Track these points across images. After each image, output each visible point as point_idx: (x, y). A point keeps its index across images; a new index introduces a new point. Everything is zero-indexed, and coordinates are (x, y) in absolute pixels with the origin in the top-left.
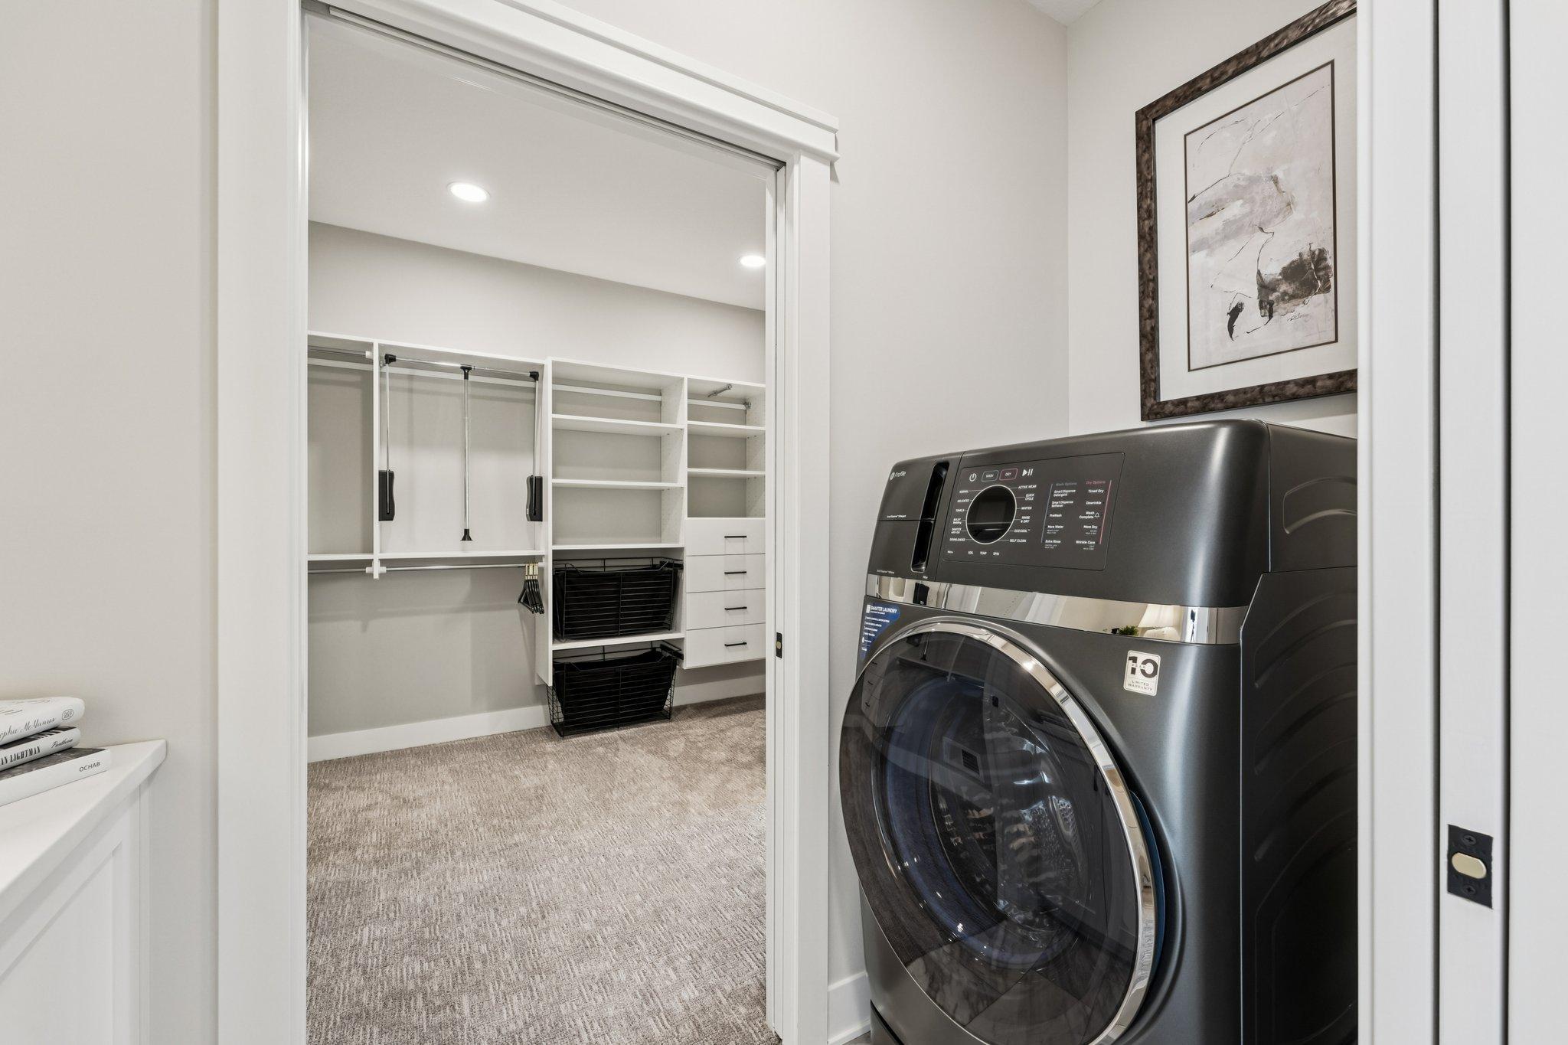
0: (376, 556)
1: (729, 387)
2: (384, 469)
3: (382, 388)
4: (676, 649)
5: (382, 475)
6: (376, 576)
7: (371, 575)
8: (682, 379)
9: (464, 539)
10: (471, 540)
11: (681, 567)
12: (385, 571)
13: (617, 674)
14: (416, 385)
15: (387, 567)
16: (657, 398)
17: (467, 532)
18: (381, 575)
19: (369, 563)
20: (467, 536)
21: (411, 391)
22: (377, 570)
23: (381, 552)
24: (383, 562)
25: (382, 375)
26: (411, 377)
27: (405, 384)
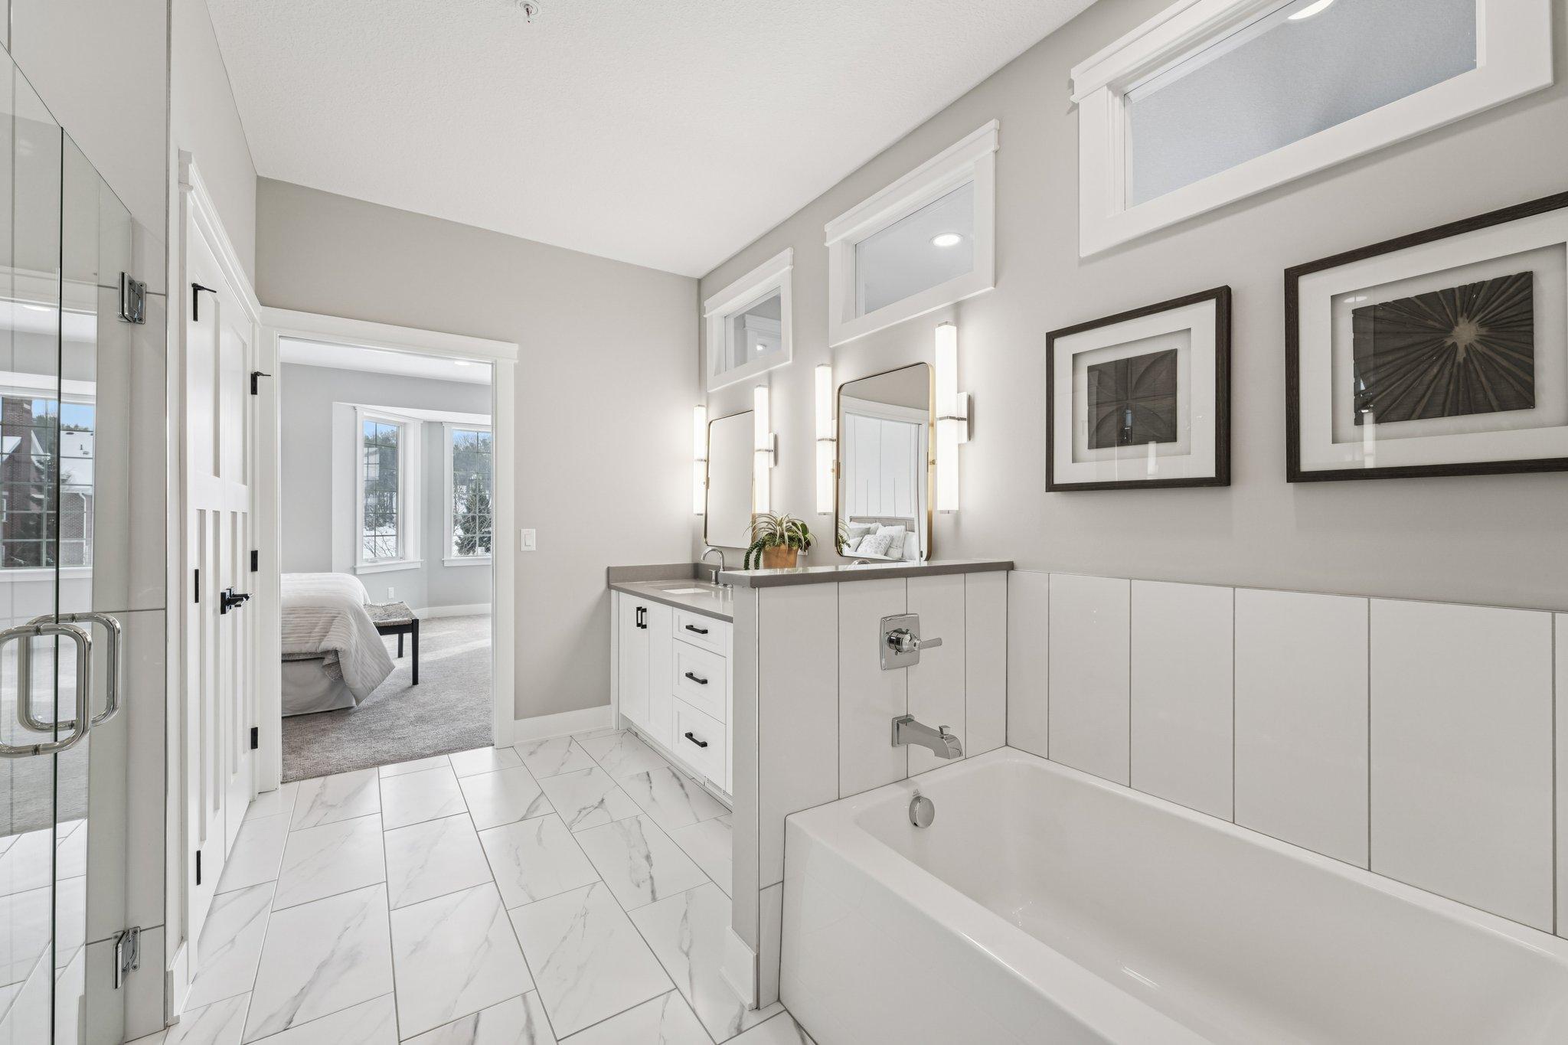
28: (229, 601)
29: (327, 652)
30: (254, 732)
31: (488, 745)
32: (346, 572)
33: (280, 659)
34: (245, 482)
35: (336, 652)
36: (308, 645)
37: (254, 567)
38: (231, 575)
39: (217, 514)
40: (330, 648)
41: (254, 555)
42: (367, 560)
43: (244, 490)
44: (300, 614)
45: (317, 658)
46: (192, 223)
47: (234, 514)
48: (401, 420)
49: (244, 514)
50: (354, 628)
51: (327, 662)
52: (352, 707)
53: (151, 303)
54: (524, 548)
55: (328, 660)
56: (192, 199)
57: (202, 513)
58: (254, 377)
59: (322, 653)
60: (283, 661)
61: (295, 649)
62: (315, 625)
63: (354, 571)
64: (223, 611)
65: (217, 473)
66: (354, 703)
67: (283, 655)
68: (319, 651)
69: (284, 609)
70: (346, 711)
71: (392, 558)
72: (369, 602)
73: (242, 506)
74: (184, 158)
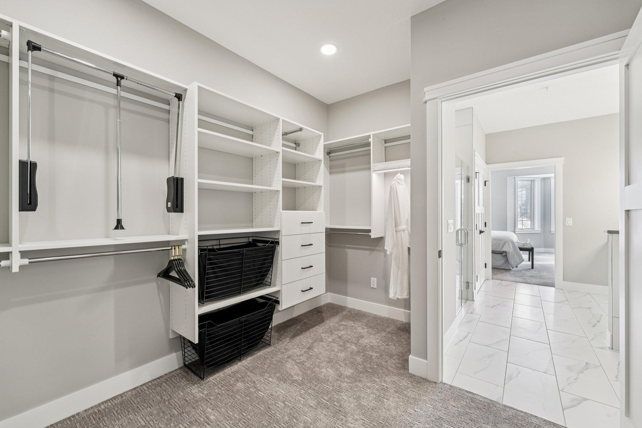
0: (16, 248)
1: (301, 129)
2: (25, 159)
3: (23, 83)
4: (275, 298)
5: (23, 164)
6: (15, 269)
7: (9, 268)
8: (278, 119)
9: (117, 228)
10: (123, 228)
11: (278, 243)
12: (28, 263)
13: (241, 322)
14: (57, 86)
15: (29, 259)
16: (251, 132)
17: (119, 221)
18: (21, 267)
19: (6, 256)
20: (119, 225)
21: (52, 90)
22: (16, 262)
23: (20, 242)
24: (24, 254)
25: (22, 69)
26: (52, 78)
27: (46, 83)
28: (481, 232)
29: (504, 252)
30: (486, 264)
31: (553, 287)
32: (512, 231)
33: (491, 252)
34: (483, 207)
35: (506, 252)
36: (498, 249)
37: (485, 226)
38: (481, 227)
39: (479, 214)
40: (504, 251)
41: (485, 223)
42: (519, 229)
43: (483, 208)
44: (496, 241)
45: (501, 253)
46: (476, 160)
47: (482, 214)
48: (532, 179)
49: (484, 214)
50: (511, 246)
51: (503, 255)
52: (511, 269)
53: (470, 179)
54: (567, 225)
55: (504, 254)
56: (476, 157)
57: (477, 213)
58: (485, 182)
59: (502, 252)
60: (492, 253)
61: (495, 250)
62: (500, 244)
63: (515, 232)
64: (480, 234)
65: (479, 206)
66: (511, 268)
67: (492, 251)
68: (501, 251)
69: (492, 239)
70: (509, 270)
71: (529, 229)
72: (519, 242)
73: (483, 212)
74: (475, 151)
